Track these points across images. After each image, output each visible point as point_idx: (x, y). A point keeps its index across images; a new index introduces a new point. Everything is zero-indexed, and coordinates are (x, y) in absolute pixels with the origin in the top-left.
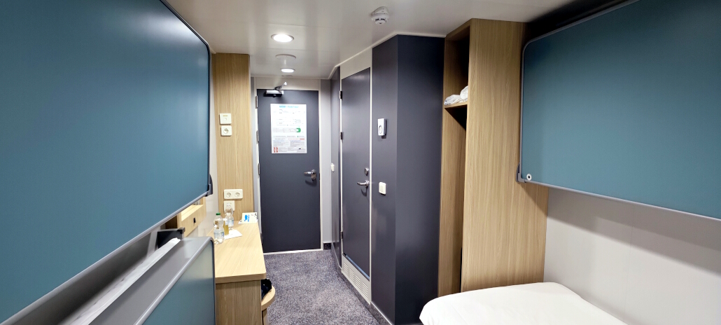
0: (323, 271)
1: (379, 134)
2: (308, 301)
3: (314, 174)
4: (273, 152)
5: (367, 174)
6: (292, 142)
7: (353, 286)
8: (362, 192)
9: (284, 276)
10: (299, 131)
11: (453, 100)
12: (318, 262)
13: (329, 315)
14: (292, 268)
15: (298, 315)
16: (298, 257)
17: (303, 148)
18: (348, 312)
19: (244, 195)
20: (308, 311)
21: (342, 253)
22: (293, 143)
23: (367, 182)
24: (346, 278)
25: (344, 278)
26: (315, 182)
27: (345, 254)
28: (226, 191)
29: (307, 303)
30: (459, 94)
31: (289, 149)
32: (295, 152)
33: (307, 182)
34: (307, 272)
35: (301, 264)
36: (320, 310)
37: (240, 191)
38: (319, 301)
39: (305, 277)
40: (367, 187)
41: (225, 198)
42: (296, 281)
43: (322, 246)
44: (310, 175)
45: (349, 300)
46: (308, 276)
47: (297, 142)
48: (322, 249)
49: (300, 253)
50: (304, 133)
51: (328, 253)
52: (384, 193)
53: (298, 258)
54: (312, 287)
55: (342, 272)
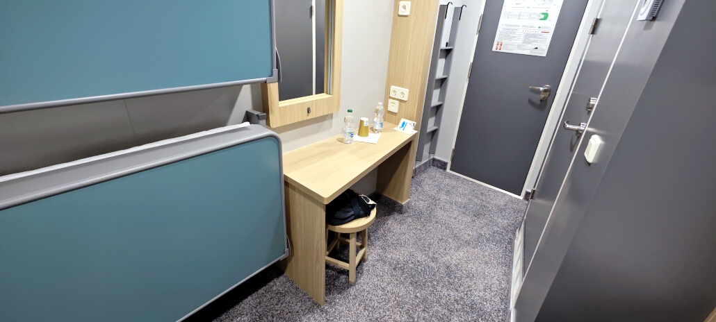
1: (639, 18)
2: (445, 249)
3: (546, 91)
4: (494, 49)
6: (527, 36)
8: (572, 142)
9: (448, 206)
10: (545, 18)
12: (502, 210)
13: (452, 281)
15: (420, 257)
16: (484, 193)
17: (542, 49)
18: (478, 295)
19: (409, 97)
20: (434, 260)
22: (528, 38)
23: (581, 126)
26: (544, 104)
28: (393, 88)
29: (442, 250)
31: (519, 47)
32: (527, 52)
33: (530, 102)
34: (477, 215)
35: (479, 202)
36: (448, 267)
37: (406, 91)
38: (455, 256)
39: (468, 219)
40: (579, 136)
41: (391, 95)
42: (455, 218)
43: (523, 193)
44: (538, 92)
45: (494, 280)
46: (474, 221)
47: (535, 36)
48: (521, 198)
50: (551, 24)
53: (482, 194)
54: (466, 236)
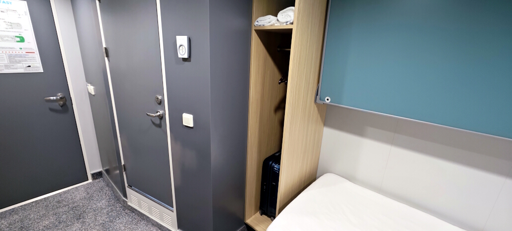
0: (102, 209)
1: (180, 56)
3: (61, 98)
5: (161, 103)
6: (11, 57)
7: (148, 217)
8: (153, 123)
10: (22, 41)
11: (268, 22)
12: (91, 198)
14: (52, 219)
16: (59, 201)
17: (34, 65)
21: (126, 185)
23: (161, 112)
24: (136, 210)
25: (133, 210)
27: (130, 186)
30: (276, 16)
31: (6, 67)
32: (21, 71)
33: (51, 110)
39: (77, 225)
40: (162, 117)
43: (90, 177)
44: (55, 101)
47: (21, 56)
48: (90, 180)
49: (60, 194)
50: (32, 45)
51: (100, 182)
52: (191, 125)
55: (129, 204)
